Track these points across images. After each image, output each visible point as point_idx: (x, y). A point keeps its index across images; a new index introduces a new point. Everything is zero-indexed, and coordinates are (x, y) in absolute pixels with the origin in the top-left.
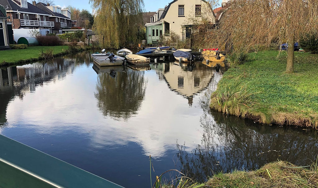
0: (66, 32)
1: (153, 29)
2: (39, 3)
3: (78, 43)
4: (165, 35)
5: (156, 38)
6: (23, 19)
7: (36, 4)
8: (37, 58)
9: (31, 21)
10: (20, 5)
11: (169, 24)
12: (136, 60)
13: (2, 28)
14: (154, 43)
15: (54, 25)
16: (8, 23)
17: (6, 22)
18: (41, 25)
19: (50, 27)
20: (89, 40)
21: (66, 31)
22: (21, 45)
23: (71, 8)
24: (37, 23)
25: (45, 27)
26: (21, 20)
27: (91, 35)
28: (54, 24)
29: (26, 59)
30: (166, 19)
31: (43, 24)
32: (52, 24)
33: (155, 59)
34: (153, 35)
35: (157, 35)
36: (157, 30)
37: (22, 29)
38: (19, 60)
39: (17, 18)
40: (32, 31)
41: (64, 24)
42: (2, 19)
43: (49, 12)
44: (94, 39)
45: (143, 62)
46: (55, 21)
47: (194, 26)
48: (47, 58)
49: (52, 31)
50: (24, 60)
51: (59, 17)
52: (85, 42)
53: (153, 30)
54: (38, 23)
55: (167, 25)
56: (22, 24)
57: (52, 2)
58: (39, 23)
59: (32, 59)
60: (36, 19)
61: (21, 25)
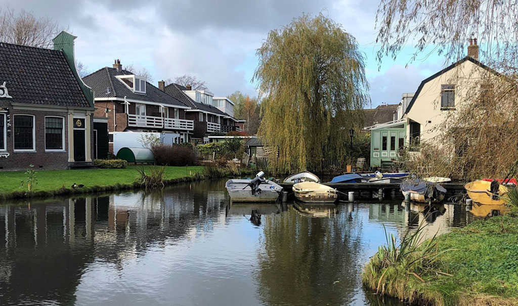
0: (216, 140)
1: (385, 135)
2: (170, 85)
3: (229, 162)
4: (411, 150)
5: (390, 155)
6: (135, 114)
7: (165, 88)
8: (129, 185)
9: (148, 118)
10: (132, 87)
11: (419, 124)
12: (307, 192)
13: (84, 127)
14: (384, 165)
15: (193, 127)
16: (95, 121)
17: (92, 117)
18: (169, 126)
19: (186, 131)
20: (251, 157)
21: (214, 139)
22: (116, 160)
23: (240, 95)
24: (161, 123)
25: (175, 131)
26: (129, 115)
27: (256, 146)
28: (193, 124)
29: (107, 185)
30: (413, 115)
31: (172, 125)
32: (189, 125)
33: (349, 193)
34: (385, 148)
35: (393, 148)
36: (393, 139)
37: (130, 132)
38: (92, 186)
39: (124, 112)
40: (146, 136)
41: (215, 125)
42: (85, 112)
43: (187, 101)
44: (259, 153)
45: (320, 198)
46: (196, 120)
47: (474, 131)
48: (150, 187)
49: (189, 139)
50: (103, 186)
51: (205, 112)
52: (243, 160)
53: (385, 139)
54: (162, 121)
55: (415, 127)
56: (130, 123)
57: (202, 84)
58: (166, 122)
59: (119, 185)
60: (159, 115)
61: (130, 125)
